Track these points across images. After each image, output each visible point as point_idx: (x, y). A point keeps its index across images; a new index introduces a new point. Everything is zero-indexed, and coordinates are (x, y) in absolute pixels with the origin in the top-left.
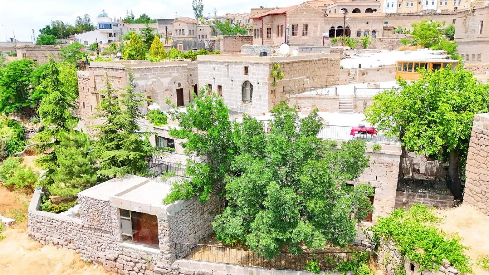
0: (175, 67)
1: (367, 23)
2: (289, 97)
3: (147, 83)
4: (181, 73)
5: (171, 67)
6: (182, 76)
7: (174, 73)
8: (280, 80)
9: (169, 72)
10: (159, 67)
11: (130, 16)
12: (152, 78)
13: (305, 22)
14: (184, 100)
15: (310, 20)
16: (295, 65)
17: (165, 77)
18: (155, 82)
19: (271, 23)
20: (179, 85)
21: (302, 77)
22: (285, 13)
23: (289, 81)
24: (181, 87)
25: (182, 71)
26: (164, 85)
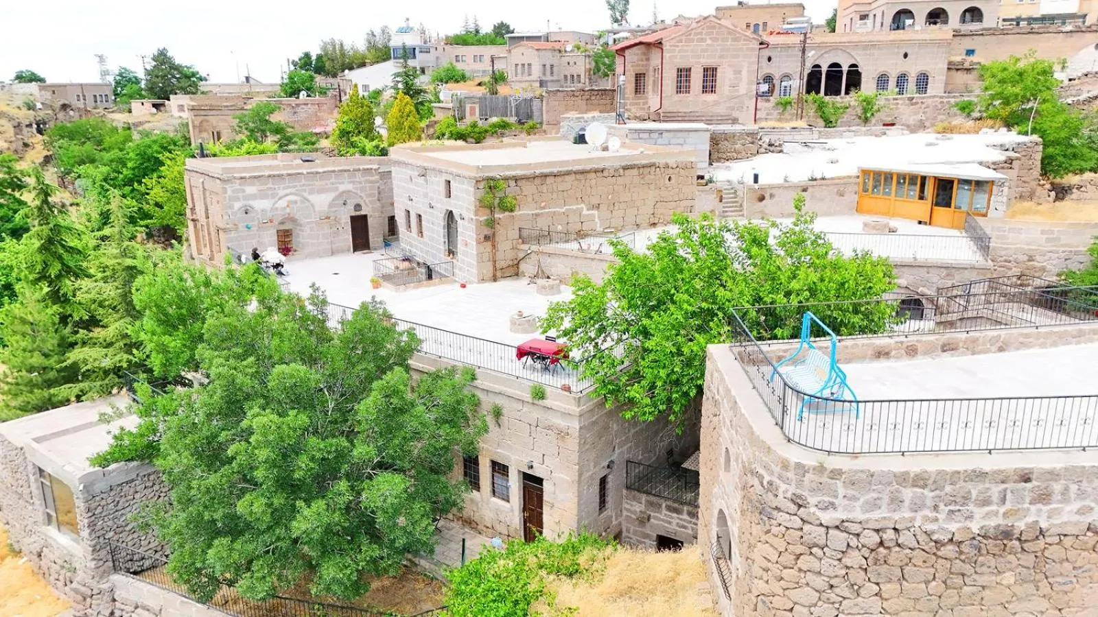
0: (345, 171)
1: (906, 56)
2: (529, 252)
3: (276, 206)
4: (360, 183)
5: (334, 171)
6: (362, 189)
7: (343, 183)
8: (507, 213)
9: (328, 182)
10: (305, 172)
11: (472, 28)
12: (287, 195)
13: (710, 62)
14: (370, 237)
15: (721, 57)
16: (550, 180)
17: (320, 191)
18: (296, 202)
19: (644, 63)
20: (358, 207)
21: (574, 207)
22: (660, 43)
23: (537, 215)
24: (363, 213)
25: (362, 179)
26: (317, 209)
